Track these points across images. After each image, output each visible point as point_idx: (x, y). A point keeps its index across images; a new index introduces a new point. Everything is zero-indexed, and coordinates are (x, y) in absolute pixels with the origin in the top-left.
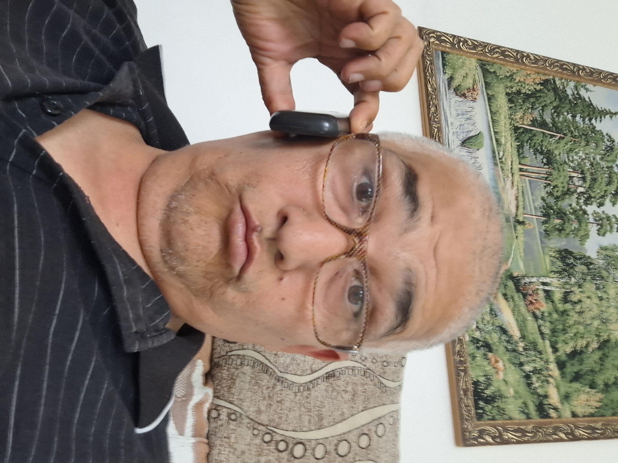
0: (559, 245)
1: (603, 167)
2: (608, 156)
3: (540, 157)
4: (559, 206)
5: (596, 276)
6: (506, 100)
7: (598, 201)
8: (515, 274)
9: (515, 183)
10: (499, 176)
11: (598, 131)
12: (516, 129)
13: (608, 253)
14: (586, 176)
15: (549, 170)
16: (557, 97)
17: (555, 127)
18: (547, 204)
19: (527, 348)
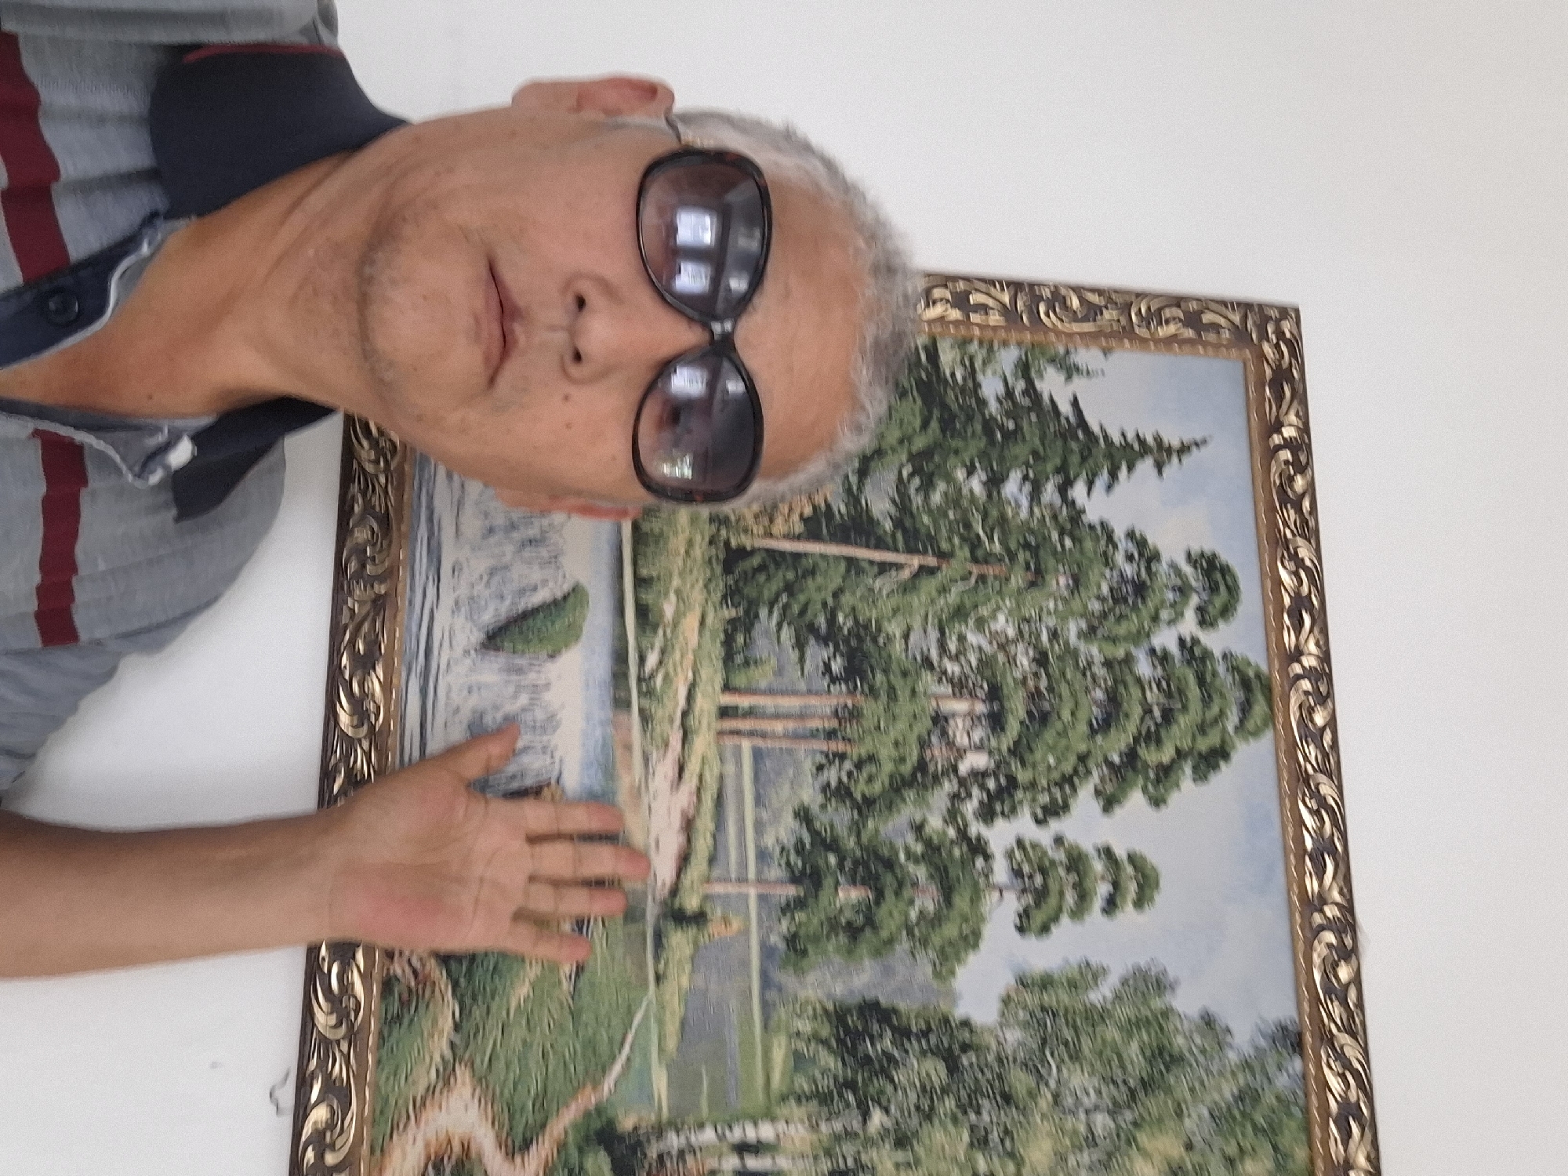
0: (839, 990)
1: (1089, 664)
2: (1120, 618)
3: (817, 654)
7: (1044, 799)
8: (627, 1123)
9: (693, 767)
10: (628, 747)
11: (1092, 527)
12: (732, 558)
13: (1049, 999)
15: (851, 702)
16: (936, 413)
17: (905, 531)
18: (818, 833)
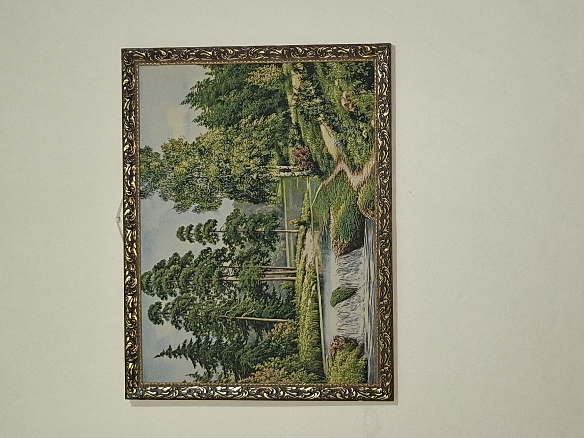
0: (264, 206)
1: (193, 291)
2: (183, 305)
3: (270, 291)
4: (257, 244)
5: (228, 182)
6: (300, 345)
7: (208, 255)
8: (316, 177)
9: (302, 261)
10: (319, 265)
11: (191, 330)
12: (293, 316)
13: (209, 204)
14: (217, 279)
15: (261, 279)
16: (236, 360)
17: (245, 326)
18: (269, 245)
19: (316, 116)
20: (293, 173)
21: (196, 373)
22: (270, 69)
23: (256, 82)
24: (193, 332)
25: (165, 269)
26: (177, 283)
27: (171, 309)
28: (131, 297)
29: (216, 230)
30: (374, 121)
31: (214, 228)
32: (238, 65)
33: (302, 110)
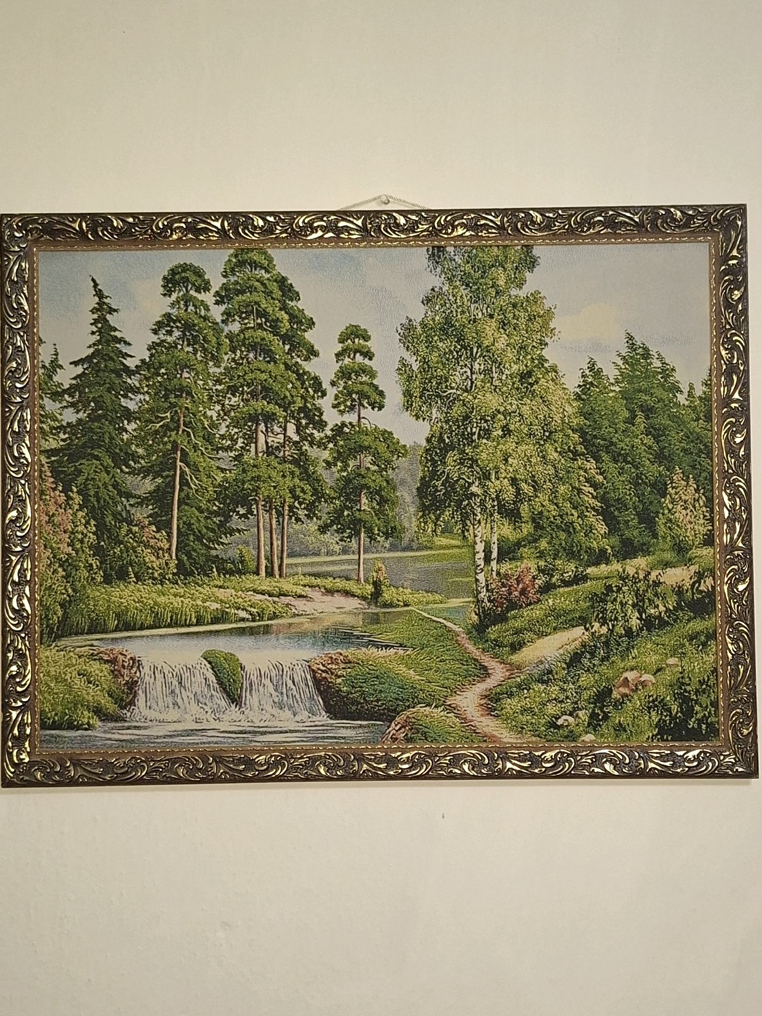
0: (412, 509)
1: (234, 360)
2: (205, 340)
3: (235, 522)
5: (464, 432)
6: (122, 586)
7: (311, 391)
8: (475, 619)
9: (299, 590)
11: (152, 355)
12: (183, 572)
13: (416, 392)
17: (162, 470)
18: (332, 521)
19: (602, 618)
20: (483, 571)
21: (61, 367)
22: (701, 521)
23: (673, 492)
24: (148, 360)
25: (279, 301)
26: (252, 325)
27: (196, 313)
28: (220, 227)
29: (361, 407)
30: (591, 741)
31: (366, 405)
32: (710, 455)
33: (615, 589)
